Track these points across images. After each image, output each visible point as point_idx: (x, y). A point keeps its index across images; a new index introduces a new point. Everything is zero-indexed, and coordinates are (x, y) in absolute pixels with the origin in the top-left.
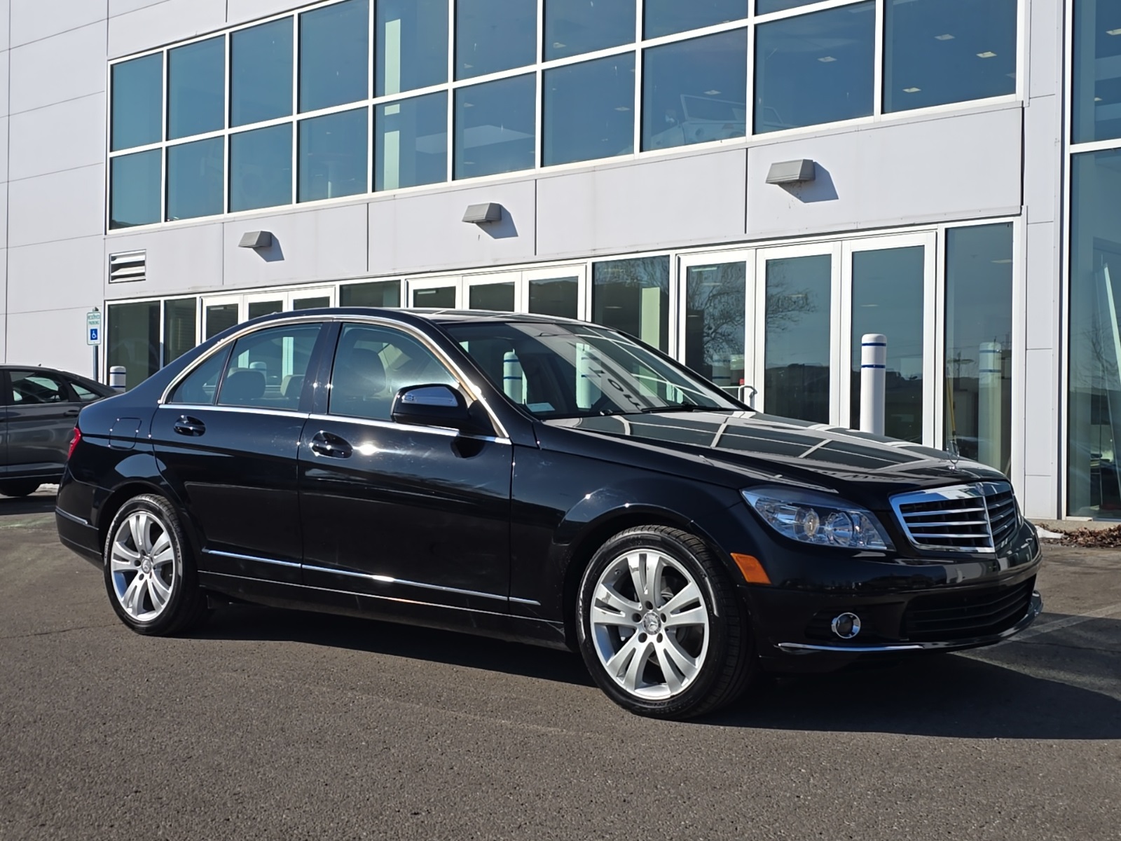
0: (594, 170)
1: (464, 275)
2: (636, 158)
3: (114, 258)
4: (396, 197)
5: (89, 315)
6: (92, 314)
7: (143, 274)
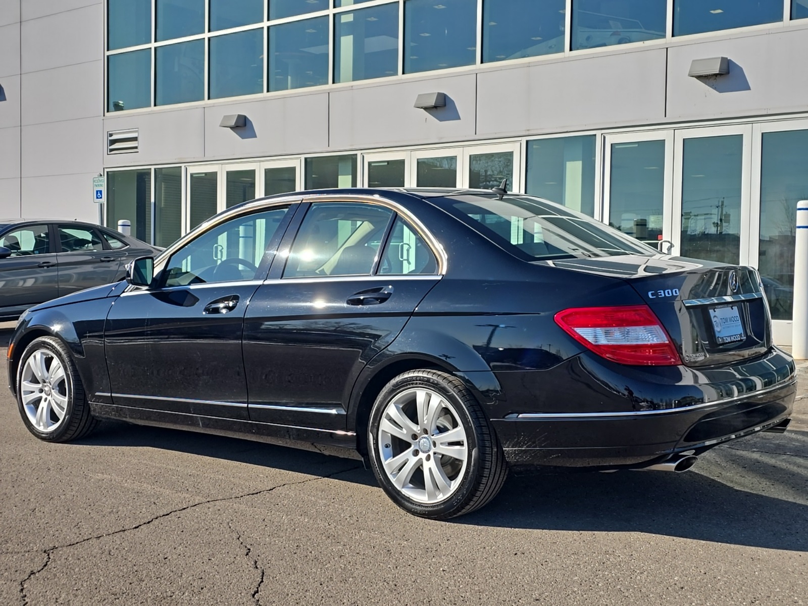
0: (529, 65)
1: (412, 150)
2: (566, 56)
3: (111, 135)
4: (353, 88)
5: (95, 179)
6: (97, 179)
7: (136, 148)
